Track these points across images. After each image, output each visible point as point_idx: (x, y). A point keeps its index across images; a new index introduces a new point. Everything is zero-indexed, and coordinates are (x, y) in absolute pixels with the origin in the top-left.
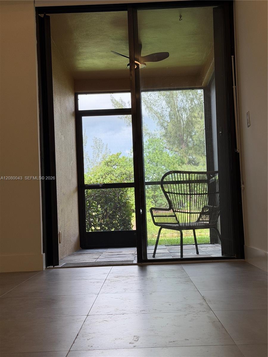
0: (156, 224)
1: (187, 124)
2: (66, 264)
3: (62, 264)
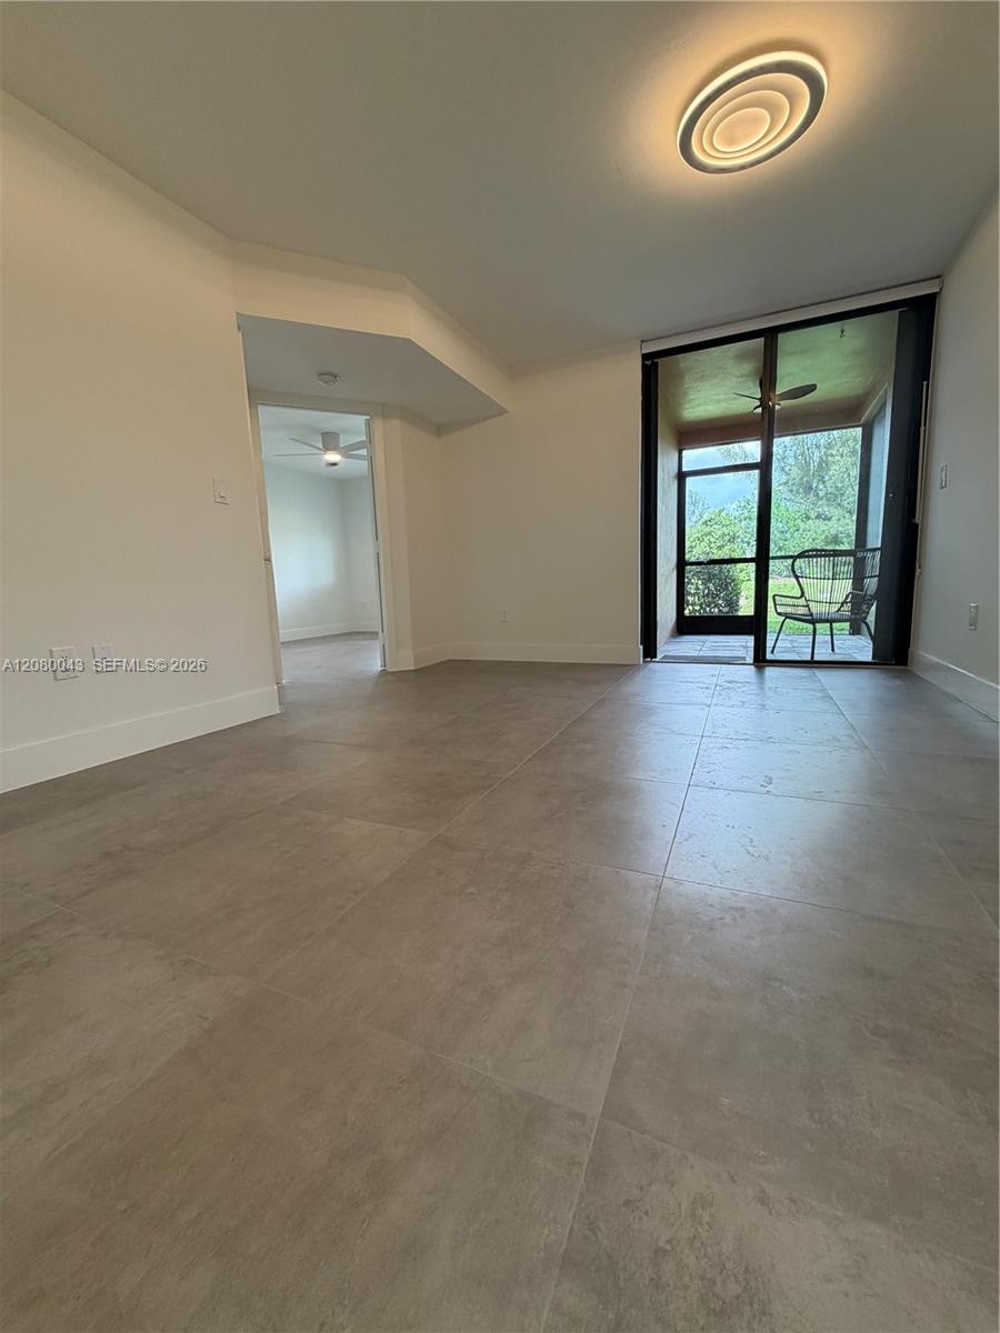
0: (780, 614)
1: (820, 464)
2: (665, 657)
3: (660, 656)
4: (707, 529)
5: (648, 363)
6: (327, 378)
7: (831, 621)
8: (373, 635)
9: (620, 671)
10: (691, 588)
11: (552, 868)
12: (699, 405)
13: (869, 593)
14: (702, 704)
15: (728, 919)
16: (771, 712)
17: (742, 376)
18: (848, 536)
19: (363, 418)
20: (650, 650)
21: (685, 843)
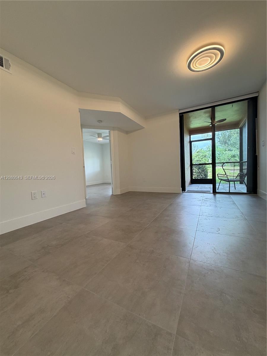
0: (219, 179)
2: (188, 191)
3: (186, 190)
4: (198, 154)
5: (181, 115)
6: (100, 122)
7: (234, 181)
8: (109, 184)
9: (175, 195)
10: (194, 171)
11: (159, 255)
12: (194, 124)
13: (245, 173)
14: (199, 205)
15: (209, 273)
16: (218, 208)
17: (206, 117)
18: (238, 155)
19: (108, 130)
20: (184, 189)
21: (196, 249)
